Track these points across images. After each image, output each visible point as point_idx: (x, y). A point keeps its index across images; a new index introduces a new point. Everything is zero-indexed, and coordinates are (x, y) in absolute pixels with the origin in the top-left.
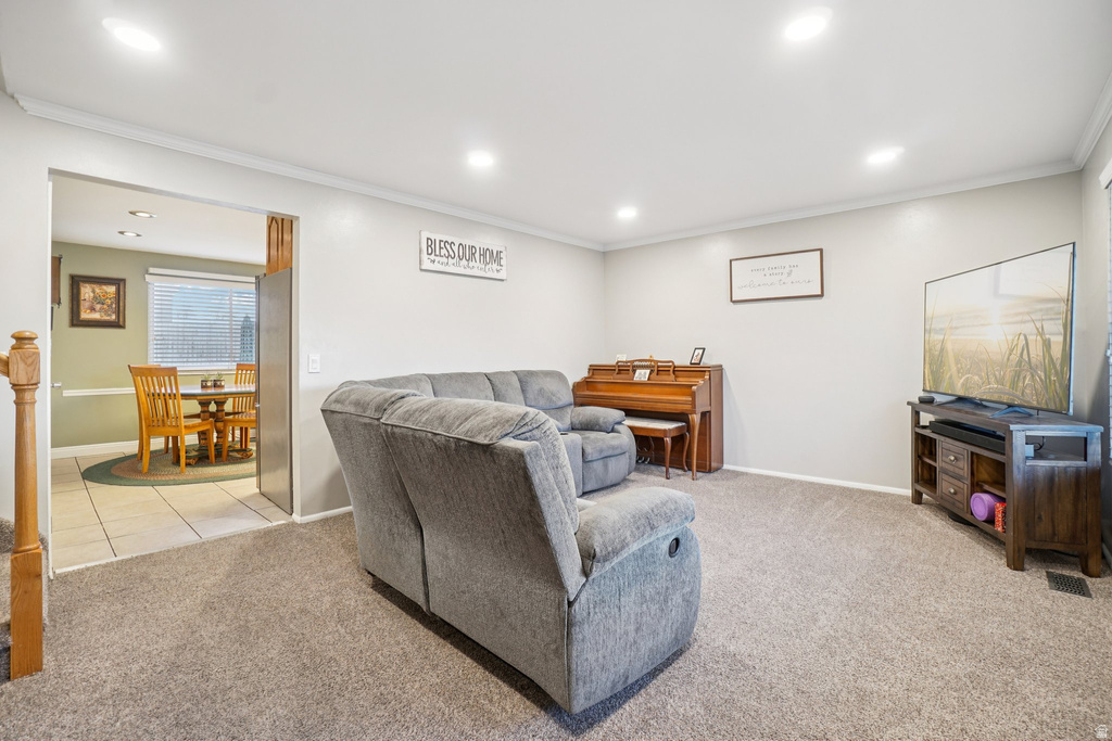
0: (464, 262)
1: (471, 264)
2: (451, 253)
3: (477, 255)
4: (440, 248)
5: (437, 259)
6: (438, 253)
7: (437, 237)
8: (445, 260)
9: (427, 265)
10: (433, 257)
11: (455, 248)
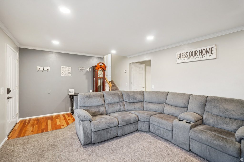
0: (192, 57)
1: (195, 57)
2: (187, 56)
3: (198, 54)
4: (182, 55)
5: (181, 59)
6: (181, 57)
7: (181, 52)
8: (184, 59)
9: (178, 62)
10: (180, 59)
11: (188, 54)
